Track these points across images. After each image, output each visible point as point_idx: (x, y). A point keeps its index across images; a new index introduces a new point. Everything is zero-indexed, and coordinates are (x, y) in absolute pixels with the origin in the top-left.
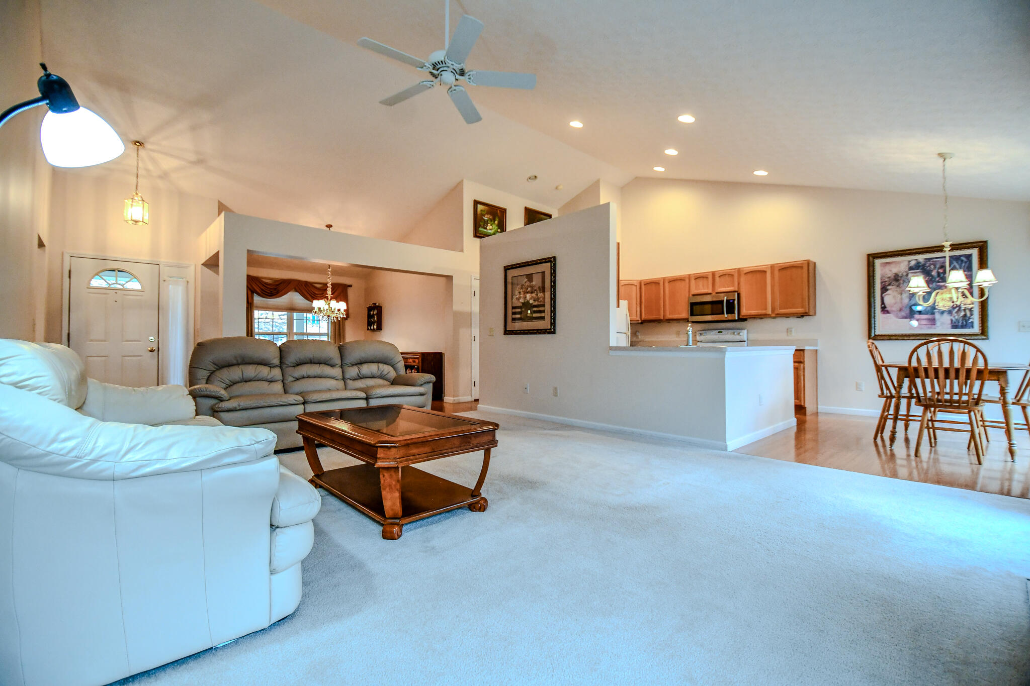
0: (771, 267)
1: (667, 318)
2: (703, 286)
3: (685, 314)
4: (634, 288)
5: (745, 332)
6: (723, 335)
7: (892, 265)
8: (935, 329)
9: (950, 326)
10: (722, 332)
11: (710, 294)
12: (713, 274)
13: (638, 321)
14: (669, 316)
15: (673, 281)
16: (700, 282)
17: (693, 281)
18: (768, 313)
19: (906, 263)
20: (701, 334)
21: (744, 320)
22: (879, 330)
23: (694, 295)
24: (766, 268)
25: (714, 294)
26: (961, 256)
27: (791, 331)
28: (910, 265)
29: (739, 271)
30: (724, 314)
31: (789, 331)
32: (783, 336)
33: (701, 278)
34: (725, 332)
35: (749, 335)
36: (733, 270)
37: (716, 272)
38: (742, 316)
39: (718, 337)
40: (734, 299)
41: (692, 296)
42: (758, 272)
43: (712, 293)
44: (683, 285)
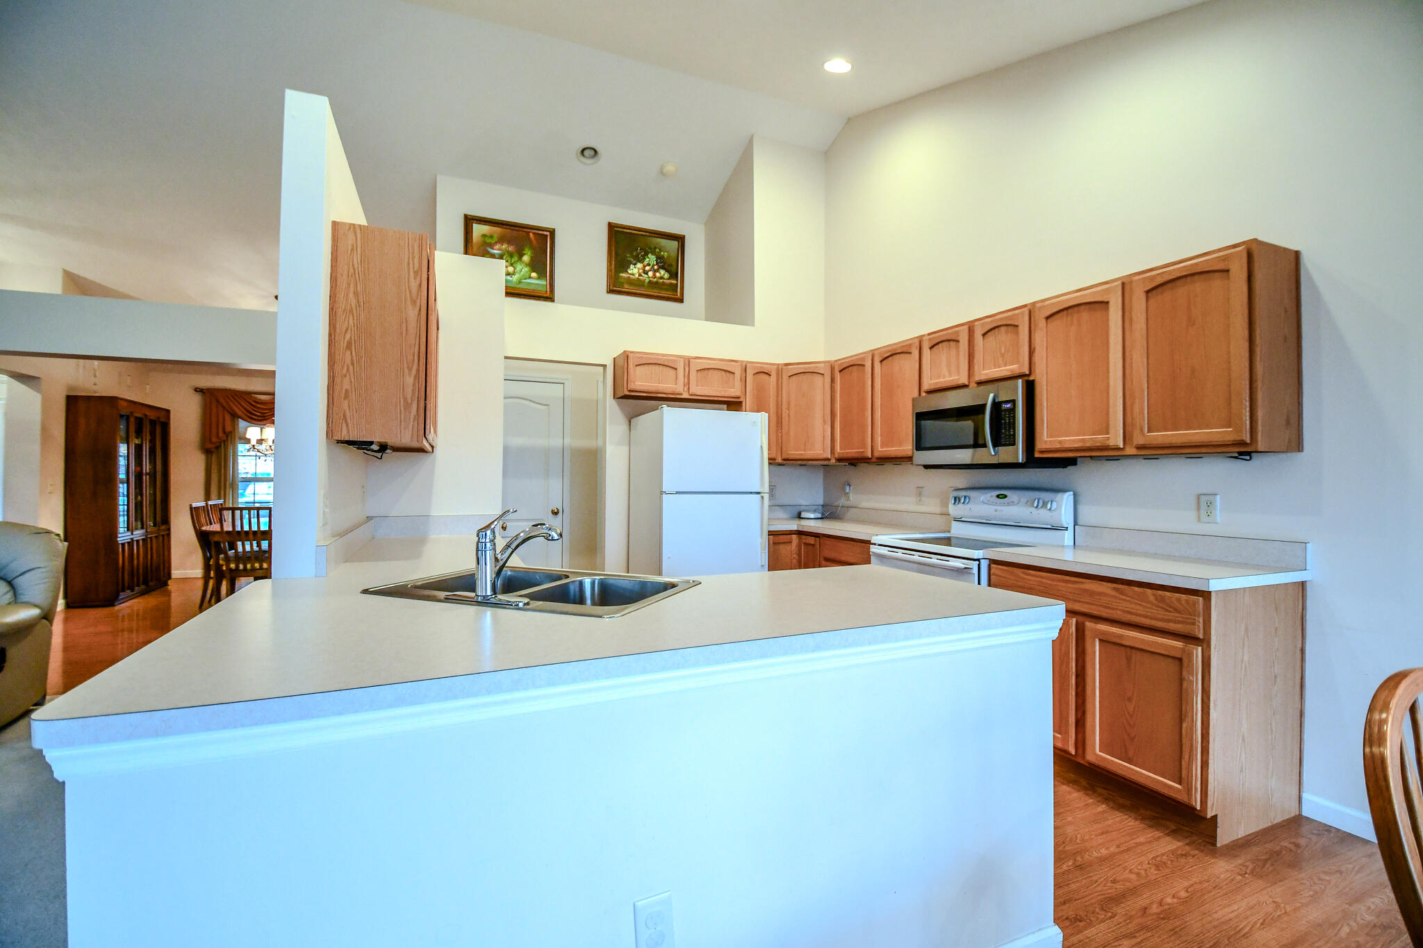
0: (1123, 284)
1: (877, 454)
2: (949, 365)
3: (907, 447)
4: (819, 378)
5: (1067, 498)
6: (1008, 504)
10: (1006, 496)
11: (964, 386)
12: (971, 326)
13: (829, 460)
14: (881, 450)
15: (891, 355)
16: (944, 353)
17: (928, 355)
18: (1112, 443)
20: (957, 499)
21: (1065, 462)
23: (929, 392)
24: (1108, 290)
25: (973, 385)
27: (1210, 504)
29: (1032, 309)
30: (985, 446)
31: (1204, 506)
32: (1183, 520)
33: (946, 343)
34: (1013, 496)
35: (1081, 508)
36: (1017, 312)
37: (976, 323)
38: (1042, 452)
39: (996, 510)
40: (1013, 402)
41: (923, 394)
42: (1083, 307)
43: (967, 383)
44: (907, 366)
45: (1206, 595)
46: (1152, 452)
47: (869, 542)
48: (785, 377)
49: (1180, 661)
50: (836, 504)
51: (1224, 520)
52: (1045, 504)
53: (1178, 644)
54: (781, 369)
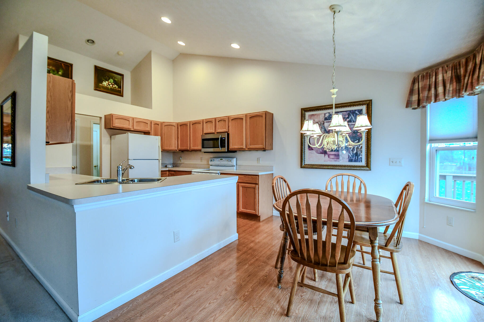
0: (246, 115)
2: (210, 128)
3: (200, 147)
4: (174, 127)
5: (235, 159)
6: (223, 161)
7: (316, 116)
8: (339, 161)
9: (348, 160)
10: (222, 159)
11: (214, 133)
12: (215, 119)
13: (176, 150)
14: (192, 148)
15: (195, 123)
16: (209, 125)
17: (205, 124)
18: (243, 148)
19: (323, 115)
20: (211, 160)
21: (234, 152)
22: (307, 161)
23: (205, 134)
24: (243, 116)
25: (216, 133)
26: (355, 110)
27: (259, 160)
28: (326, 117)
29: (228, 117)
30: (219, 147)
31: (258, 160)
32: (255, 163)
33: (209, 122)
34: (224, 159)
35: (237, 162)
36: (225, 117)
37: (217, 118)
38: (230, 149)
39: (220, 163)
40: (225, 138)
41: (204, 134)
42: (238, 119)
43: (214, 132)
44: (200, 126)
45: (258, 175)
46: (250, 150)
47: (191, 172)
48: (163, 126)
49: (254, 188)
50: (177, 163)
51: (262, 163)
52: (231, 161)
53: (254, 185)
54: (162, 123)
